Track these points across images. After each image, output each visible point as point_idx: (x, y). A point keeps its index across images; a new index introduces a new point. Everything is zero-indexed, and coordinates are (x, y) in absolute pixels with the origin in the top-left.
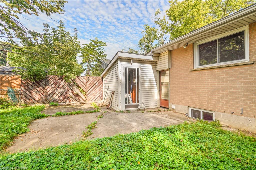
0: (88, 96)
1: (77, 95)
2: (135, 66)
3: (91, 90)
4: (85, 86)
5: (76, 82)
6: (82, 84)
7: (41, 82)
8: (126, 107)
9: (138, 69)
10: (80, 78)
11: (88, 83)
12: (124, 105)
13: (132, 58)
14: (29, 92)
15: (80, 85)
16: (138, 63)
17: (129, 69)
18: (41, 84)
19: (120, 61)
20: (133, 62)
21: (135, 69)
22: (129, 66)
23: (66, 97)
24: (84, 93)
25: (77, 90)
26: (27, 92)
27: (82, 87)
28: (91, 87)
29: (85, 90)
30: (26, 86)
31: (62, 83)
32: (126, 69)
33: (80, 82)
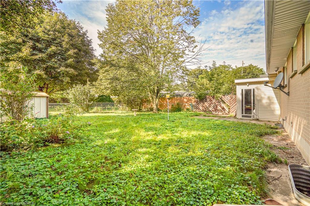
0: (232, 109)
1: (223, 108)
2: (251, 87)
3: (234, 105)
4: (229, 102)
5: (223, 99)
6: (227, 100)
7: (203, 100)
8: (243, 116)
9: (254, 89)
10: (225, 97)
11: (231, 100)
12: (241, 115)
13: (247, 82)
14: (198, 105)
15: (225, 102)
16: (254, 84)
17: (245, 90)
18: (203, 101)
19: (238, 85)
20: (249, 85)
21: (251, 90)
22: (245, 87)
23: (216, 110)
24: (229, 107)
25: (223, 105)
26: (197, 105)
27: (227, 103)
28: (234, 103)
29: (229, 105)
30: (197, 102)
31: (214, 101)
32: (242, 90)
33: (225, 99)
